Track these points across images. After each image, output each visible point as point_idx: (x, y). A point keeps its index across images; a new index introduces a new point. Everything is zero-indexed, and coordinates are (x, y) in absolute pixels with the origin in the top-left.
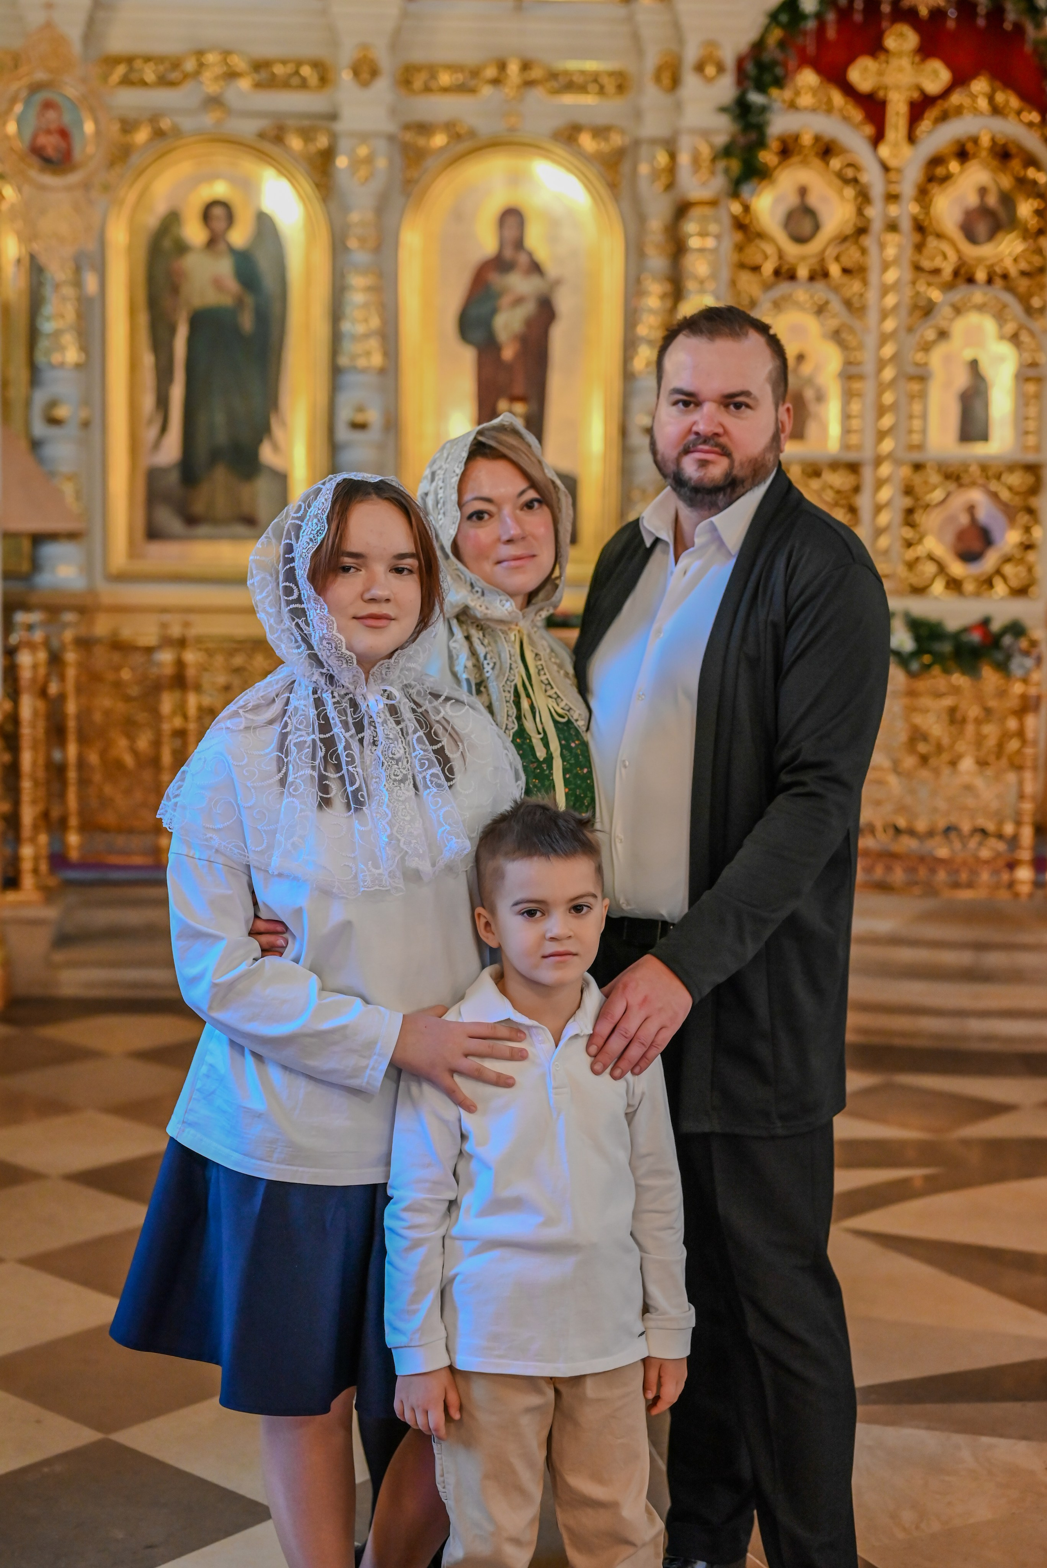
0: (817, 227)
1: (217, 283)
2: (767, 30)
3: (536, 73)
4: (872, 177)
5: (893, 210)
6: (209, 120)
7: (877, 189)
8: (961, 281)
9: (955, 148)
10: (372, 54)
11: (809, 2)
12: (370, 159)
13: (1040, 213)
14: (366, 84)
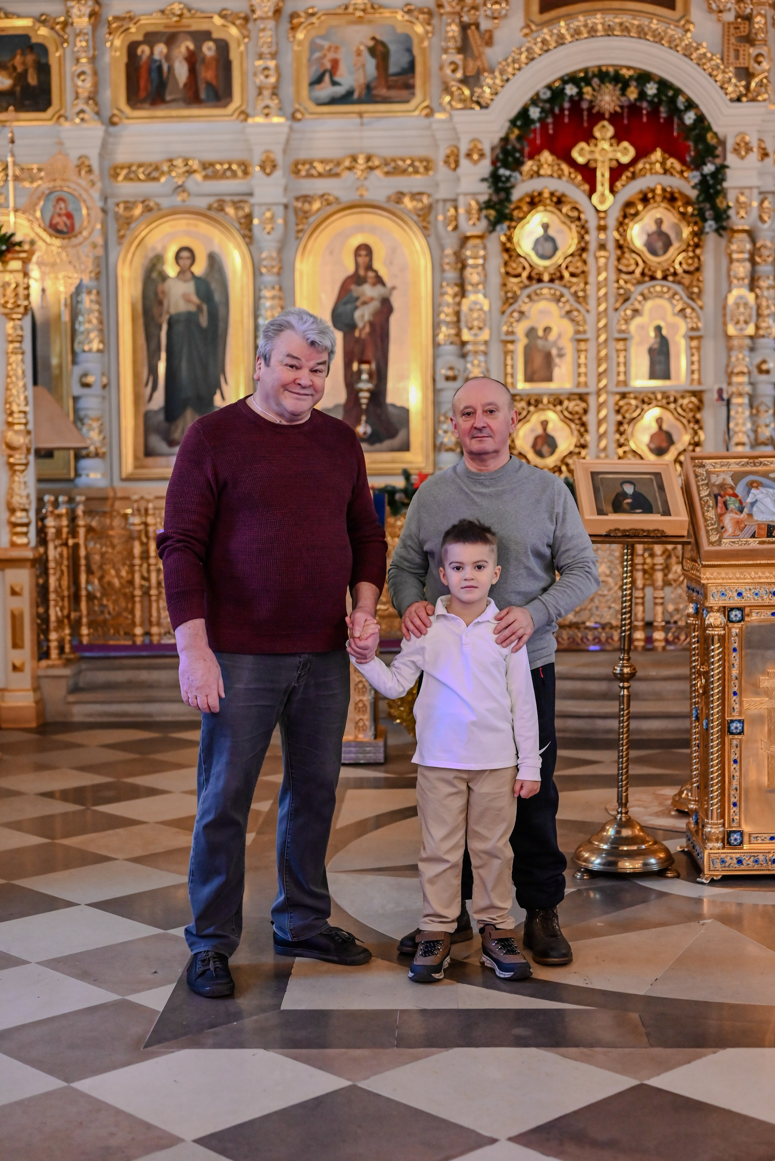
0: (556, 249)
1: (186, 298)
2: (510, 131)
3: (377, 163)
4: (589, 217)
5: (602, 236)
6: (178, 200)
7: (592, 224)
8: (647, 279)
9: (641, 196)
10: (272, 156)
11: (535, 113)
12: (272, 219)
13: (695, 234)
14: (268, 175)
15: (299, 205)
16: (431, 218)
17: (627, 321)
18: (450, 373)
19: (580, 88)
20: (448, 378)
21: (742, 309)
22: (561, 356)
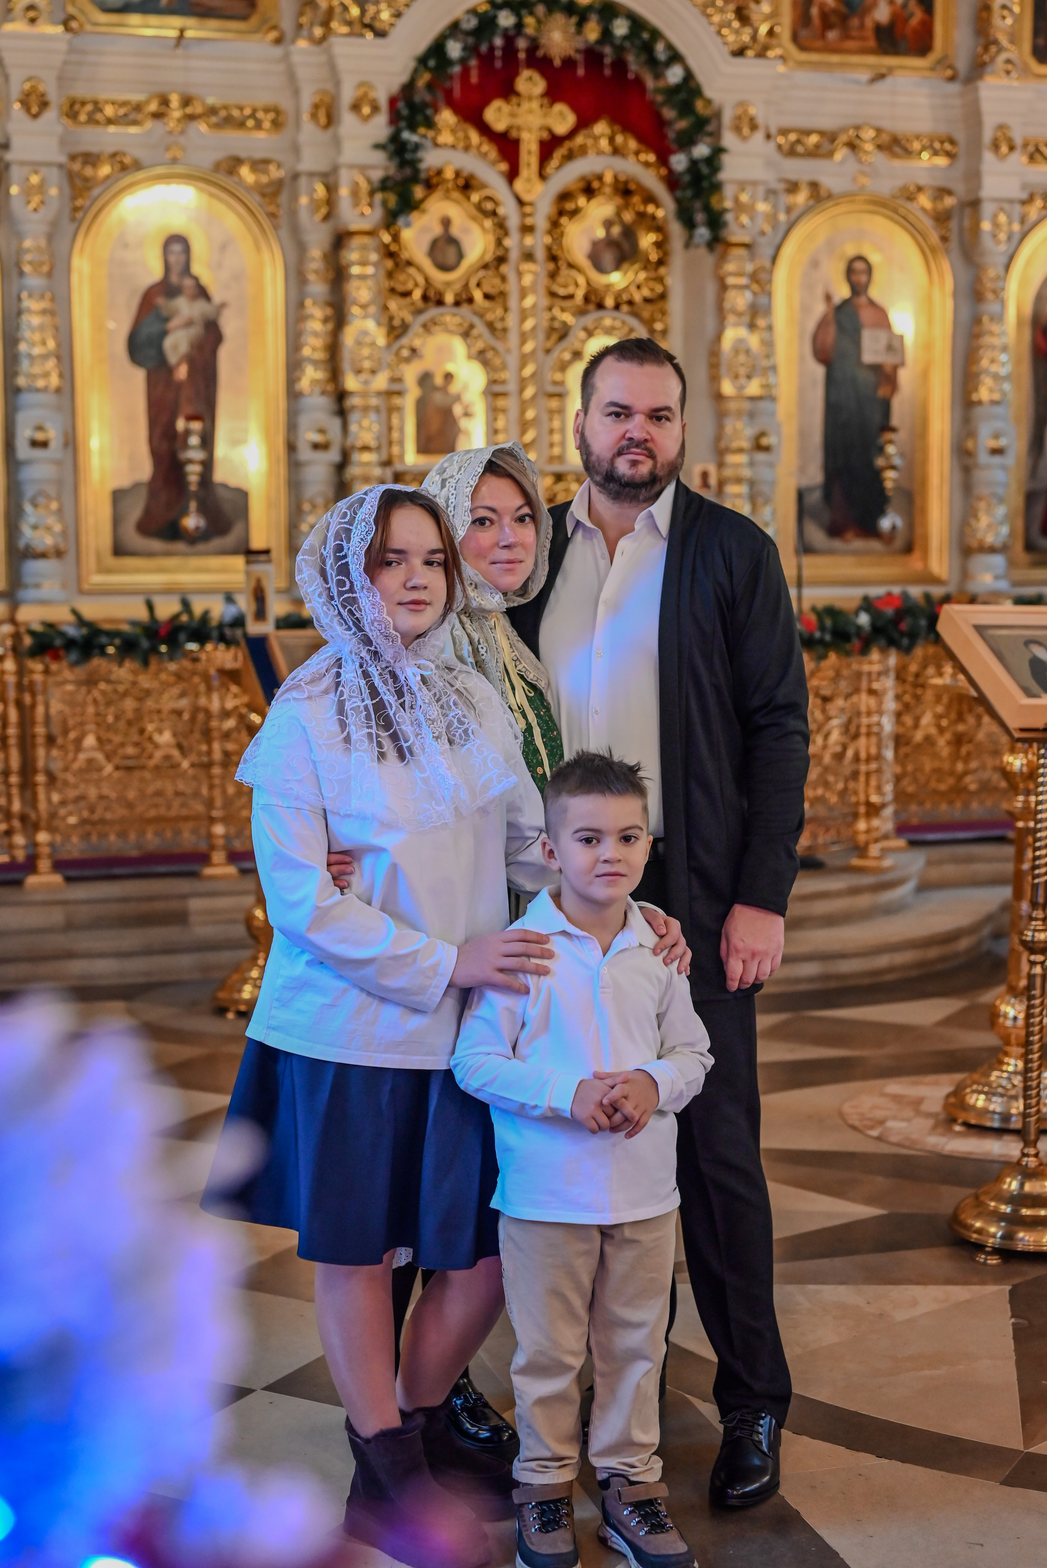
0: (460, 256)
2: (415, 73)
3: (196, 108)
4: (508, 209)
5: (529, 241)
7: (513, 222)
8: (591, 307)
9: (581, 185)
10: (41, 88)
11: (454, 49)
12: (41, 188)
13: (658, 245)
14: (35, 116)
15: (76, 166)
16: (283, 198)
17: (563, 367)
18: (317, 438)
19: (520, 17)
20: (316, 446)
21: (742, 358)
22: (467, 414)
